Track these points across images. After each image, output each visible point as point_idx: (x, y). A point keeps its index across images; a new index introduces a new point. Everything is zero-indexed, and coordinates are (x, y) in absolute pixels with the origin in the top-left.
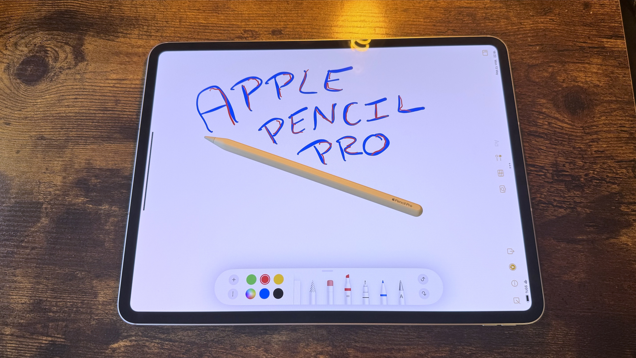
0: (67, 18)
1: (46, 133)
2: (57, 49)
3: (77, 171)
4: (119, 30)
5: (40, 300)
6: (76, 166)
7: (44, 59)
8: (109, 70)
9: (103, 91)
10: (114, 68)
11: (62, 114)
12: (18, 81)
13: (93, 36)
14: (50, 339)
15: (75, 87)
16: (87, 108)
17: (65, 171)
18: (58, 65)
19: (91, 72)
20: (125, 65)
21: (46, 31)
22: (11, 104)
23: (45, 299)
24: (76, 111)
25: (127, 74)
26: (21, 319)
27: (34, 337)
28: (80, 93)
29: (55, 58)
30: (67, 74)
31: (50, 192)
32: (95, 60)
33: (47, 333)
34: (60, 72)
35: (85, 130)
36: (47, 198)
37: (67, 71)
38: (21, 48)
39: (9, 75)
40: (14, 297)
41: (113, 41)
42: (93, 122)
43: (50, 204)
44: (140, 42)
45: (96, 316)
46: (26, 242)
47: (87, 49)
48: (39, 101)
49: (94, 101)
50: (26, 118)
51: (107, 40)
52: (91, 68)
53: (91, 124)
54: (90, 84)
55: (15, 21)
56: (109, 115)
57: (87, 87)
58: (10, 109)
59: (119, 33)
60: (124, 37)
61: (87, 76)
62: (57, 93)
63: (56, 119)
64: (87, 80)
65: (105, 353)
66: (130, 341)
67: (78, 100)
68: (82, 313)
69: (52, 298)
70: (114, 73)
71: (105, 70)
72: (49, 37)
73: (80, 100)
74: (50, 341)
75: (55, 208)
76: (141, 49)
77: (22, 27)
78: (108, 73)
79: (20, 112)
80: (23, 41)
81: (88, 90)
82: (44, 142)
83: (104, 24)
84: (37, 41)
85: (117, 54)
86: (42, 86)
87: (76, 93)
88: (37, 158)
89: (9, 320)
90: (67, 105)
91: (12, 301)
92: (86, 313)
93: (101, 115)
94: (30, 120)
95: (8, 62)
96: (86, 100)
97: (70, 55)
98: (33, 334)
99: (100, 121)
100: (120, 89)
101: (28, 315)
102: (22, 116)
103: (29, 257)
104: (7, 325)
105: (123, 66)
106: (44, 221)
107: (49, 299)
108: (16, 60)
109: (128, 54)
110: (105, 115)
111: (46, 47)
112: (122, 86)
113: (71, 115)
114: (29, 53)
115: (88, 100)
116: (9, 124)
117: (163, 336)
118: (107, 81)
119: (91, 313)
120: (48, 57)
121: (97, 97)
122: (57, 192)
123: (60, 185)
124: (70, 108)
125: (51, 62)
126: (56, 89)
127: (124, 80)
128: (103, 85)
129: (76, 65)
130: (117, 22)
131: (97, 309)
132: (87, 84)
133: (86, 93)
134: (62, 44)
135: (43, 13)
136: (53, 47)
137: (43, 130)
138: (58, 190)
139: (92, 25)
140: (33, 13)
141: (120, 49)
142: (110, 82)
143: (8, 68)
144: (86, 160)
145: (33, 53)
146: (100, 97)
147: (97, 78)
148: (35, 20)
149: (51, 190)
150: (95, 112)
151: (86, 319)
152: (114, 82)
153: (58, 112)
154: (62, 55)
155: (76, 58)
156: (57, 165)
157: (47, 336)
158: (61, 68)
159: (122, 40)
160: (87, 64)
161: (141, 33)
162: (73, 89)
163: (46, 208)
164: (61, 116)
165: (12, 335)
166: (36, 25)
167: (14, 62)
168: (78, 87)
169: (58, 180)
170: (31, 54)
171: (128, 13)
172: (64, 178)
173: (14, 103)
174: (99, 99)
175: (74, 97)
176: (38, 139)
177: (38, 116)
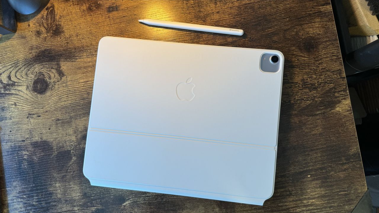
0: (47, 54)
1: (59, 117)
2: (48, 72)
3: (81, 132)
4: (76, 55)
5: (85, 193)
6: (80, 130)
7: (44, 79)
8: (78, 78)
9: (79, 90)
10: (80, 77)
11: (63, 106)
12: (36, 93)
13: (64, 61)
14: (95, 208)
15: (65, 90)
16: (75, 100)
17: (75, 132)
18: (52, 81)
19: (70, 81)
20: (85, 73)
21: (39, 63)
22: (37, 106)
23: (87, 192)
24: (70, 103)
25: (88, 78)
26: (80, 203)
27: (88, 208)
28: (68, 93)
29: (49, 77)
30: (58, 84)
31: (72, 145)
32: (70, 74)
33: (94, 205)
34: (55, 84)
35: (77, 111)
36: (72, 147)
37: (58, 83)
38: (30, 76)
39: (30, 91)
40: (73, 194)
41: (75, 62)
42: (80, 107)
43: (74, 150)
44: (89, 60)
45: (112, 194)
46: (69, 169)
47: (63, 69)
48: (50, 101)
49: (76, 95)
50: (47, 111)
51: (72, 62)
52: (69, 79)
53: (79, 107)
54: (72, 87)
55: (21, 61)
56: (87, 101)
57: (71, 89)
58: (37, 108)
59: (77, 56)
60: (80, 59)
61: (68, 83)
62: (57, 96)
63: (62, 109)
64: (69, 85)
65: (121, 208)
66: (130, 201)
67: (68, 97)
68: (106, 194)
69: (90, 191)
70: (82, 79)
71: (76, 79)
72: (42, 66)
73: (70, 97)
74: (96, 209)
75: (77, 151)
76: (90, 63)
77: (26, 64)
78: (78, 80)
79: (43, 109)
80: (29, 72)
81: (72, 91)
82: (60, 121)
83: (67, 54)
84: (37, 70)
85: (80, 68)
86: (48, 93)
87: (67, 93)
88: (60, 130)
89: (75, 204)
90: (64, 101)
91: (73, 196)
92: (107, 194)
93: (83, 102)
94: (49, 112)
95: (26, 84)
96: (72, 96)
97: (56, 74)
98: (87, 207)
99: (83, 105)
100: (87, 87)
101: (82, 200)
102: (45, 111)
103: (73, 176)
104: (75, 206)
105: (85, 74)
106: (74, 158)
107: (89, 192)
108: (30, 83)
109: (85, 68)
110: (85, 102)
111: (42, 72)
112: (88, 85)
113: (68, 105)
114: (35, 77)
115: (74, 96)
116: (40, 116)
117: (144, 196)
118: (80, 84)
119: (109, 193)
120: (45, 77)
121: (78, 94)
122: (75, 144)
123: (75, 141)
124: (66, 102)
125: (48, 80)
126: (56, 93)
127: (87, 82)
128: (78, 86)
129: (61, 79)
130: (73, 51)
131: (112, 191)
132: (70, 87)
133: (72, 92)
134: (50, 69)
135: (33, 54)
136: (46, 72)
137: (57, 116)
138: (75, 143)
139: (61, 55)
140: (28, 55)
141: (80, 65)
142: (81, 84)
143: (28, 87)
144: (83, 125)
145: (37, 77)
146: (79, 93)
147: (74, 83)
148: (31, 58)
149: (72, 143)
150: (79, 101)
151: (108, 196)
152: (83, 83)
153: (61, 105)
154: (52, 75)
155: (60, 75)
156: (70, 131)
157: (94, 207)
158: (54, 82)
159: (79, 60)
160: (66, 77)
161: (88, 54)
162: (64, 92)
163: (73, 153)
164: (64, 107)
165: (78, 210)
166: (33, 61)
167: (29, 84)
168: (66, 90)
169: (73, 138)
170: (36, 78)
171: (77, 45)
172: (76, 136)
173: (38, 105)
174: (79, 94)
175: (66, 96)
176: (57, 121)
177: (53, 109)
